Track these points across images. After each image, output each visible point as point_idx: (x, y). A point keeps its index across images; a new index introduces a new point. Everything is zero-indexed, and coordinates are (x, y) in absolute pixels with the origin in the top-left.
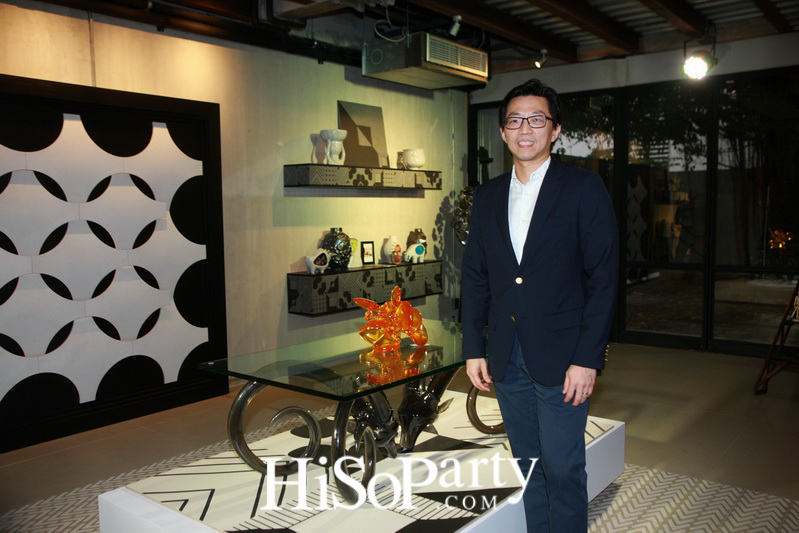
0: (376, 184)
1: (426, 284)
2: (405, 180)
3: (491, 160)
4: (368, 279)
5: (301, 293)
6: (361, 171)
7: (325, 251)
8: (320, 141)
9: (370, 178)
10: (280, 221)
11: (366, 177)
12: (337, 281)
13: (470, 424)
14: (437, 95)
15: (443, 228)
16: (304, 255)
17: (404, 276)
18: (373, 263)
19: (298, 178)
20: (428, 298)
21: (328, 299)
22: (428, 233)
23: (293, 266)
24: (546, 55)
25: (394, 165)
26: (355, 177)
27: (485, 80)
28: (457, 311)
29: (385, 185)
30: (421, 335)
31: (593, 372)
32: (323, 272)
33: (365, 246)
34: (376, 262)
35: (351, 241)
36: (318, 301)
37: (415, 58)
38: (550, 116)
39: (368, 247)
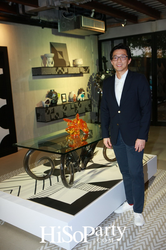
0: (66, 73)
1: (85, 108)
2: (77, 71)
3: (107, 61)
4: (65, 108)
5: (41, 115)
6: (60, 69)
7: (49, 99)
8: (44, 58)
9: (64, 71)
10: (32, 88)
11: (62, 71)
12: (54, 109)
13: (104, 159)
14: (86, 37)
15: (91, 87)
16: (41, 100)
17: (77, 106)
18: (66, 101)
19: (38, 72)
20: (86, 113)
21: (51, 116)
22: (85, 89)
23: (37, 105)
24: (126, 21)
25: (72, 65)
26: (58, 71)
27: (104, 32)
28: (97, 117)
29: (69, 73)
30: (87, 130)
31: (144, 141)
32: (48, 106)
33: (63, 95)
34: (67, 101)
35: (58, 94)
36: (47, 117)
37: (78, 25)
38: (127, 56)
39: (64, 96)
